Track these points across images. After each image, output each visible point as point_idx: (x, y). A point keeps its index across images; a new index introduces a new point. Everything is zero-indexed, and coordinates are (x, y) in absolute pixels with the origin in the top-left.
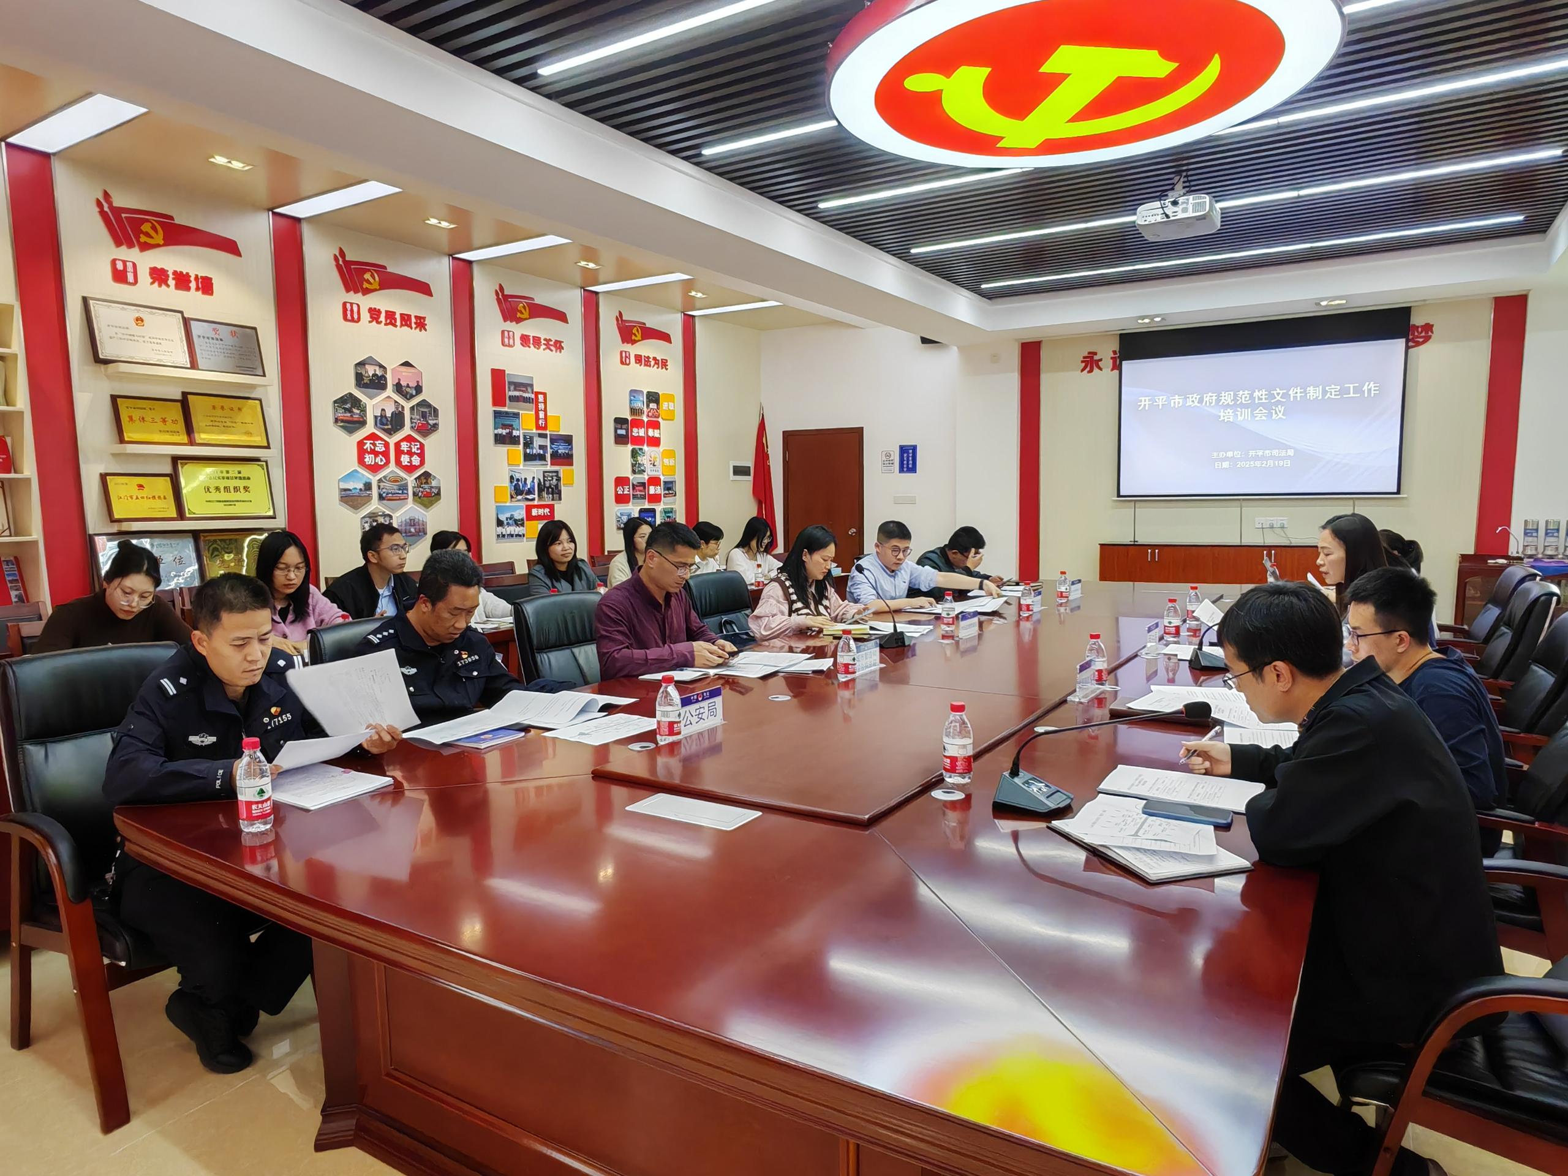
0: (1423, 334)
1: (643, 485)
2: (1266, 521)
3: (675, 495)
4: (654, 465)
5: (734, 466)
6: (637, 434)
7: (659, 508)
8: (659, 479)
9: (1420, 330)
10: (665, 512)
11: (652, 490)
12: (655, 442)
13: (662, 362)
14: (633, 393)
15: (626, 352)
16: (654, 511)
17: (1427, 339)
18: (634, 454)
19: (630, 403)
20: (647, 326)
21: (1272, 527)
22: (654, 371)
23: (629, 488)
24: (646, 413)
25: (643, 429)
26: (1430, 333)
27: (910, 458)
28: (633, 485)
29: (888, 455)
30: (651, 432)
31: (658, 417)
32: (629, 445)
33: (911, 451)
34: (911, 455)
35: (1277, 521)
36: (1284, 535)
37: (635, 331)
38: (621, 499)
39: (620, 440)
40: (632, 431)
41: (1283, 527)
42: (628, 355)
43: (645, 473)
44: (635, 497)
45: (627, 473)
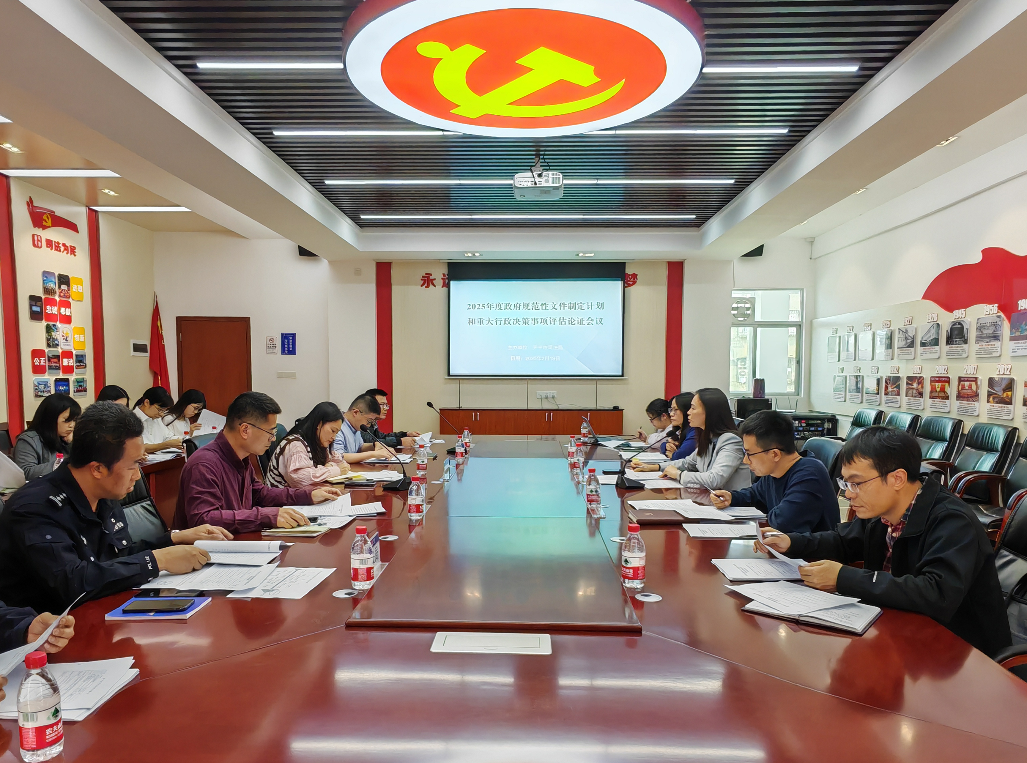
0: (632, 280)
1: (57, 357)
2: (543, 393)
3: (85, 367)
4: (67, 340)
5: (134, 344)
6: (51, 312)
7: (72, 378)
8: (72, 353)
9: (630, 277)
10: (78, 382)
11: (65, 362)
12: (67, 320)
13: (71, 249)
14: (46, 275)
15: (37, 236)
16: (67, 380)
17: (634, 283)
18: (49, 329)
19: (44, 283)
20: (56, 214)
21: (547, 398)
22: (63, 256)
23: (45, 360)
24: (58, 293)
25: (56, 308)
26: (636, 280)
27: (291, 343)
28: (48, 357)
29: (272, 340)
30: (63, 311)
31: (69, 297)
32: (44, 321)
33: (291, 338)
34: (291, 341)
35: (550, 393)
36: (555, 403)
37: (45, 217)
38: (38, 370)
39: (36, 316)
40: (46, 309)
41: (553, 398)
42: (39, 239)
43: (59, 347)
44: (51, 368)
45: (42, 345)
